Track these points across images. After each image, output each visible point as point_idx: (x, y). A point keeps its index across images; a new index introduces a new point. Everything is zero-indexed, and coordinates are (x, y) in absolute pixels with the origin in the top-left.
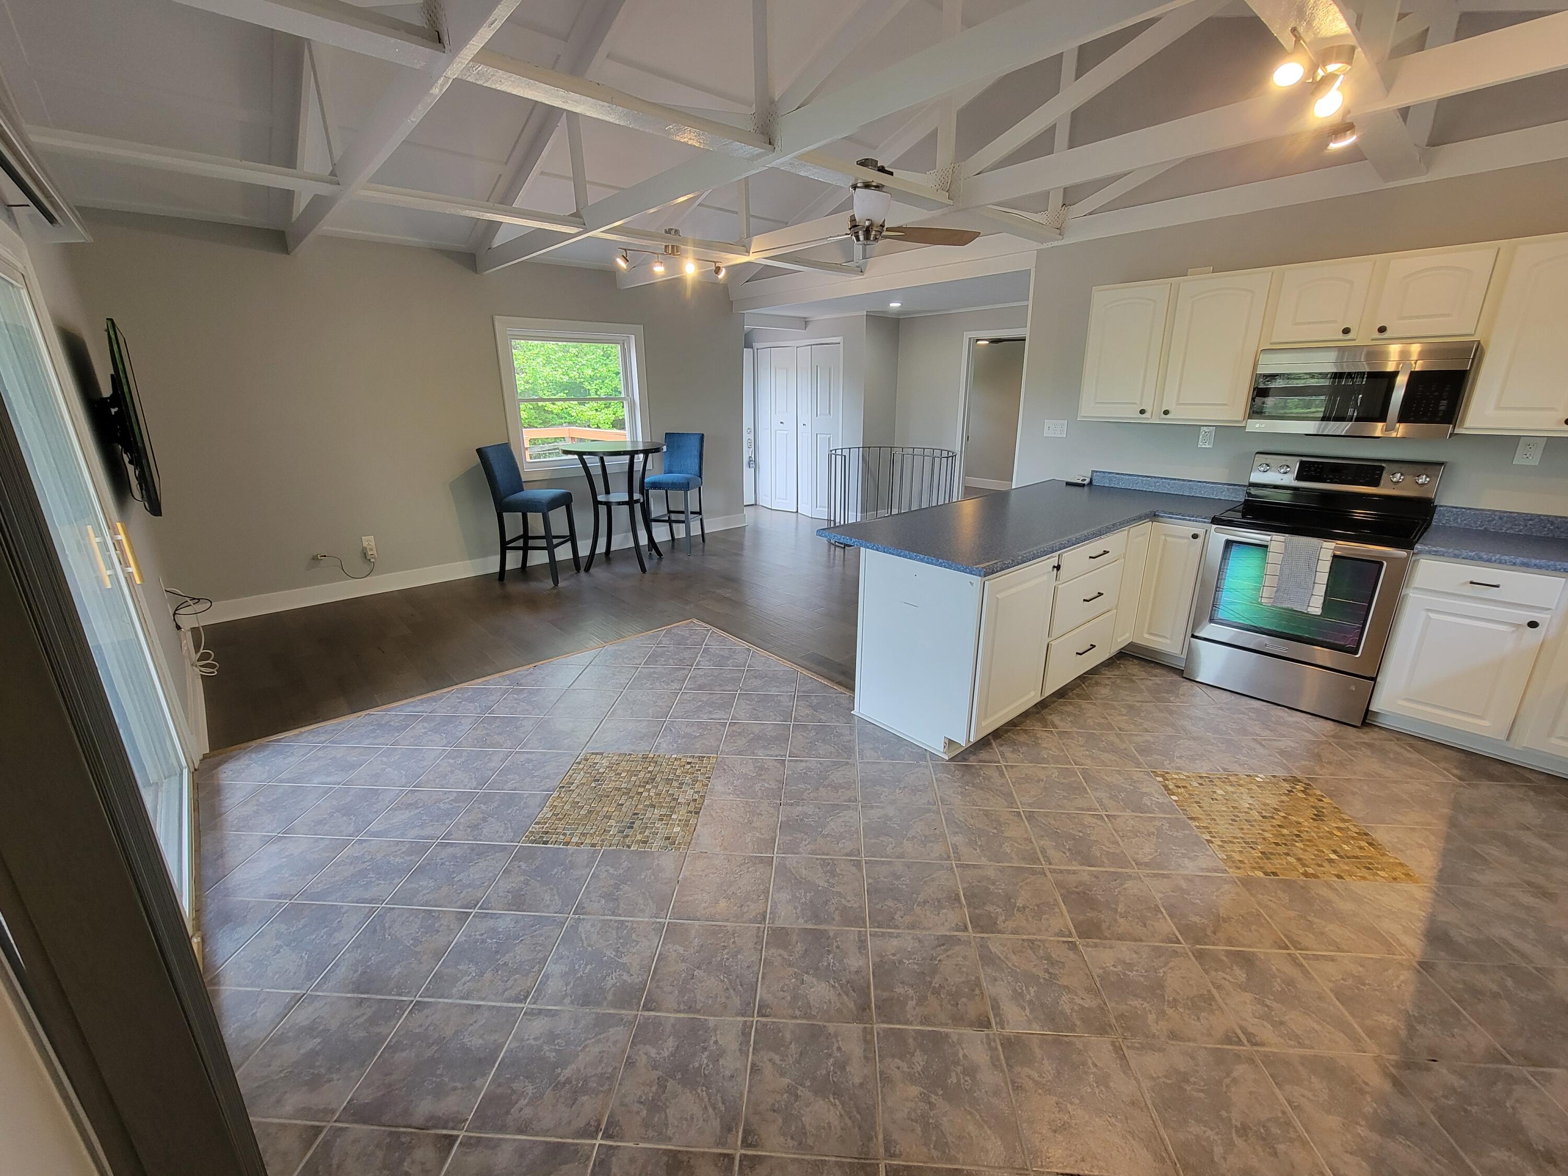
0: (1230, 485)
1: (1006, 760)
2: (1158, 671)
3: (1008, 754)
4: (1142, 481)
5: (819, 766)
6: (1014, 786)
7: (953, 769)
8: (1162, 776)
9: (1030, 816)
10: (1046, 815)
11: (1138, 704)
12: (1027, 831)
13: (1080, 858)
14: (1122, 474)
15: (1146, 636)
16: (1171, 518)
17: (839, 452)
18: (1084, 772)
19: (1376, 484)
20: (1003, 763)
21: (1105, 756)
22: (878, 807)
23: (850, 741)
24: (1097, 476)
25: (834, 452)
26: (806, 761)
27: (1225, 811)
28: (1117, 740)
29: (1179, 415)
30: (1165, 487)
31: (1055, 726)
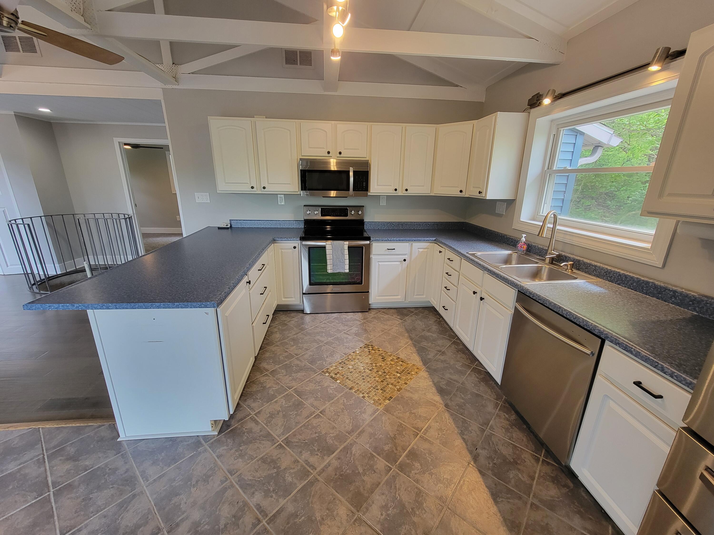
0: (296, 221)
1: (252, 409)
2: (293, 314)
3: (253, 405)
4: (257, 223)
5: (104, 520)
6: (267, 426)
7: (224, 439)
8: (327, 372)
9: (288, 442)
10: (294, 435)
11: (295, 336)
12: (292, 456)
13: (325, 452)
14: (246, 220)
15: (283, 299)
16: (282, 240)
17: (20, 221)
18: (296, 391)
19: (346, 215)
20: (253, 413)
21: (299, 375)
22: (183, 520)
23: (127, 471)
24: (234, 222)
25: (14, 222)
26: (86, 526)
27: (358, 376)
28: (298, 362)
29: (270, 189)
30: (269, 225)
31: (267, 370)
